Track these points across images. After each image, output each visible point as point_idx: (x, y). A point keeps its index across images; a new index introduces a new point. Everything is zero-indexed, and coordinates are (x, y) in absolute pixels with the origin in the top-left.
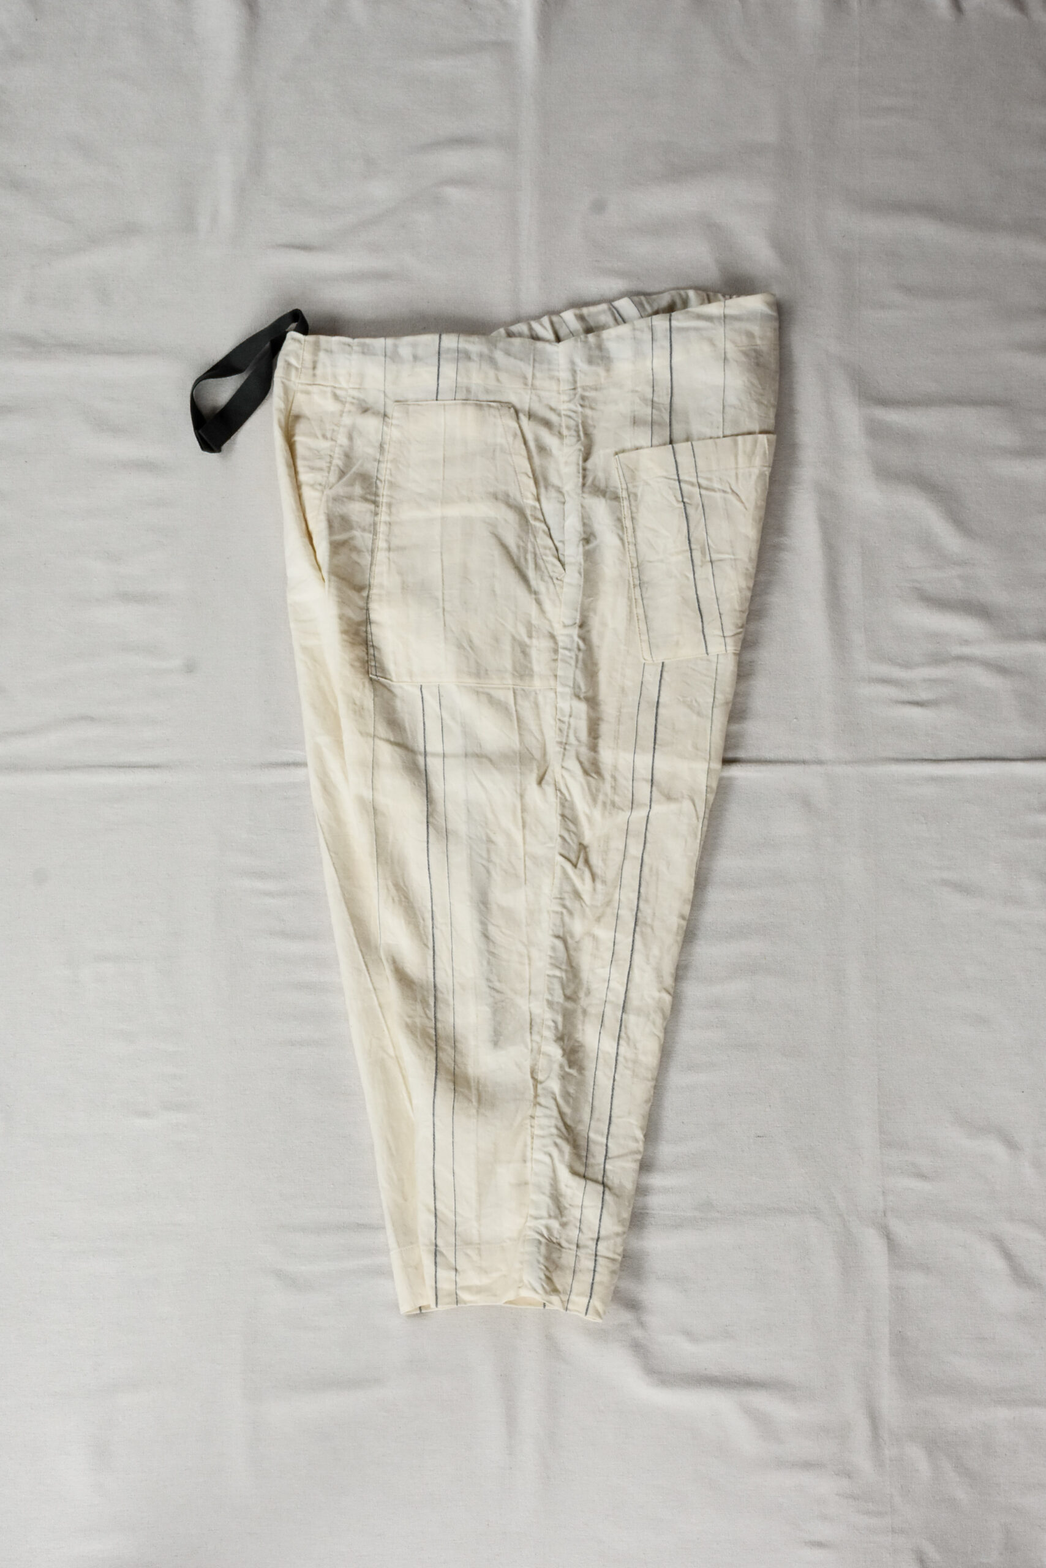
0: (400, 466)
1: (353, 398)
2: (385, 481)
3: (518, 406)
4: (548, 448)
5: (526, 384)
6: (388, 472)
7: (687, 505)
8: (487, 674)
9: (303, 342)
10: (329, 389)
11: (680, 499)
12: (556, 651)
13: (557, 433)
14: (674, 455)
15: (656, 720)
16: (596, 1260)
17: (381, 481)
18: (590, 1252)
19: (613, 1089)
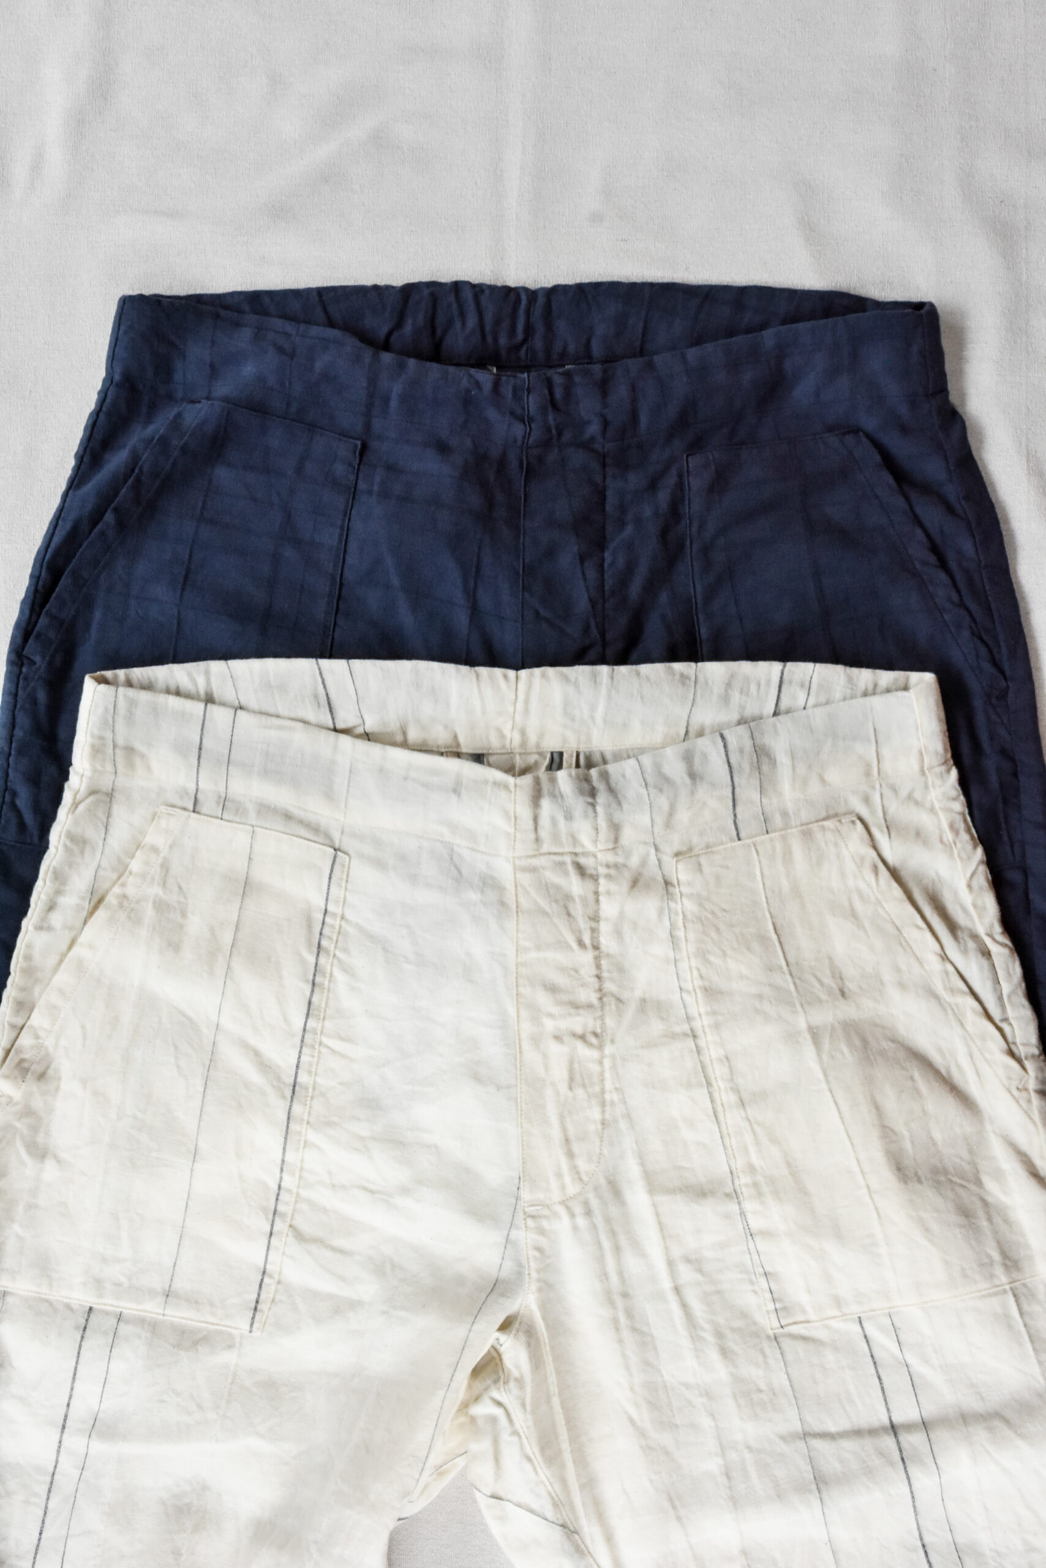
0: (712, 958)
1: (608, 866)
2: (694, 990)
3: (865, 814)
6: (695, 973)
9: (512, 789)
10: (568, 859)
13: (939, 845)
17: (688, 992)
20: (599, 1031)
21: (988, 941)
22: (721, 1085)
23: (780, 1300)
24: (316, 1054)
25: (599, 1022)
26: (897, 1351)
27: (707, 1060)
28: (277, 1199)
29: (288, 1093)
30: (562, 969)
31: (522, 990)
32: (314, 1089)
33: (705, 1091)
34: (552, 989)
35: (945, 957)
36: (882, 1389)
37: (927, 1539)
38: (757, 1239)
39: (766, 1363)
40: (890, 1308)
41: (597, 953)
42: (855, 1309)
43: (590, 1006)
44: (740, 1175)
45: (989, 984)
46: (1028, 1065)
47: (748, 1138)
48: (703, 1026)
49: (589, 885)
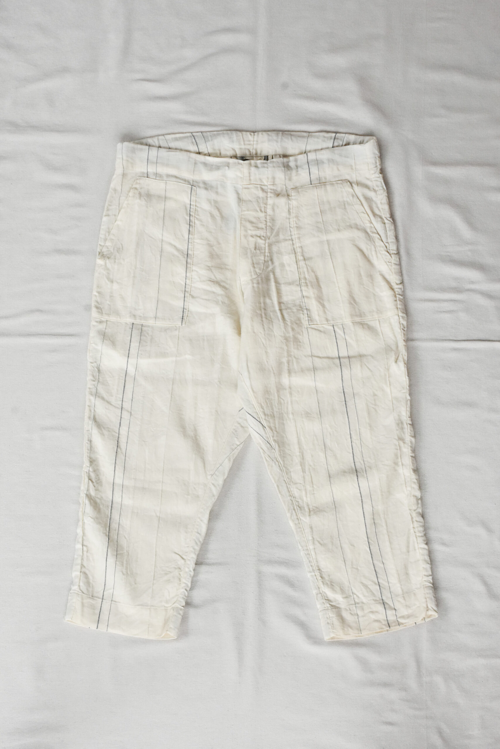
0: (300, 218)
1: (271, 189)
2: (294, 227)
3: (351, 180)
4: (370, 198)
5: (352, 169)
6: (295, 222)
8: (365, 314)
9: (243, 164)
10: (259, 186)
12: (395, 296)
13: (373, 190)
17: (292, 228)
20: (265, 236)
21: (385, 219)
22: (299, 254)
23: (310, 317)
24: (193, 245)
25: (265, 234)
26: (343, 335)
27: (295, 247)
28: (185, 287)
29: (186, 256)
30: (255, 217)
31: (242, 222)
32: (193, 255)
33: (294, 255)
34: (251, 222)
35: (371, 223)
36: (337, 346)
37: (345, 390)
38: (305, 298)
39: (303, 334)
40: (342, 322)
41: (266, 214)
42: (332, 322)
43: (263, 229)
44: (302, 280)
45: (383, 231)
46: (392, 255)
47: (305, 270)
48: (295, 238)
49: (265, 194)
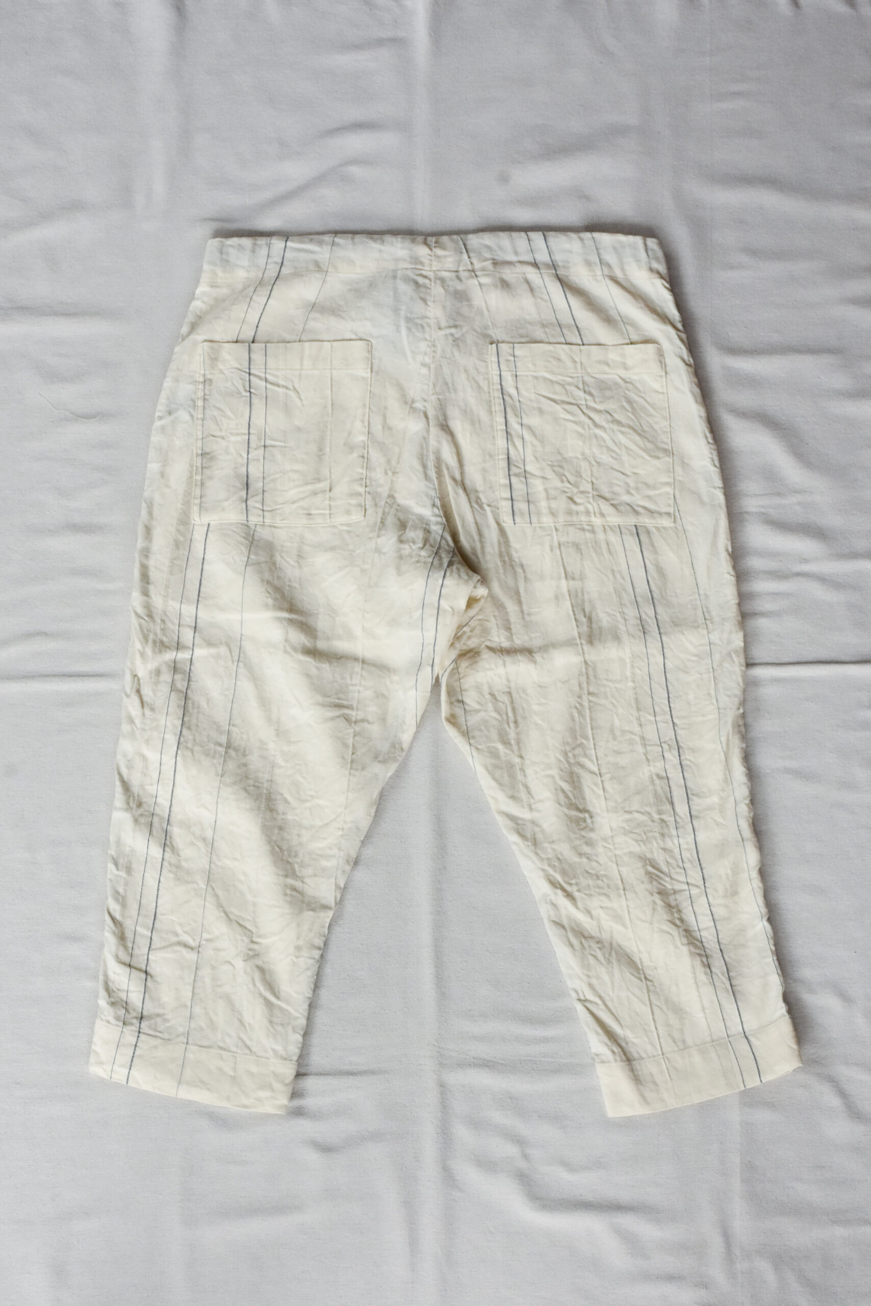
7: (252, 395)
11: (248, 389)
14: (249, 352)
15: (201, 575)
16: (138, 1037)
18: (135, 1029)
19: (158, 889)
